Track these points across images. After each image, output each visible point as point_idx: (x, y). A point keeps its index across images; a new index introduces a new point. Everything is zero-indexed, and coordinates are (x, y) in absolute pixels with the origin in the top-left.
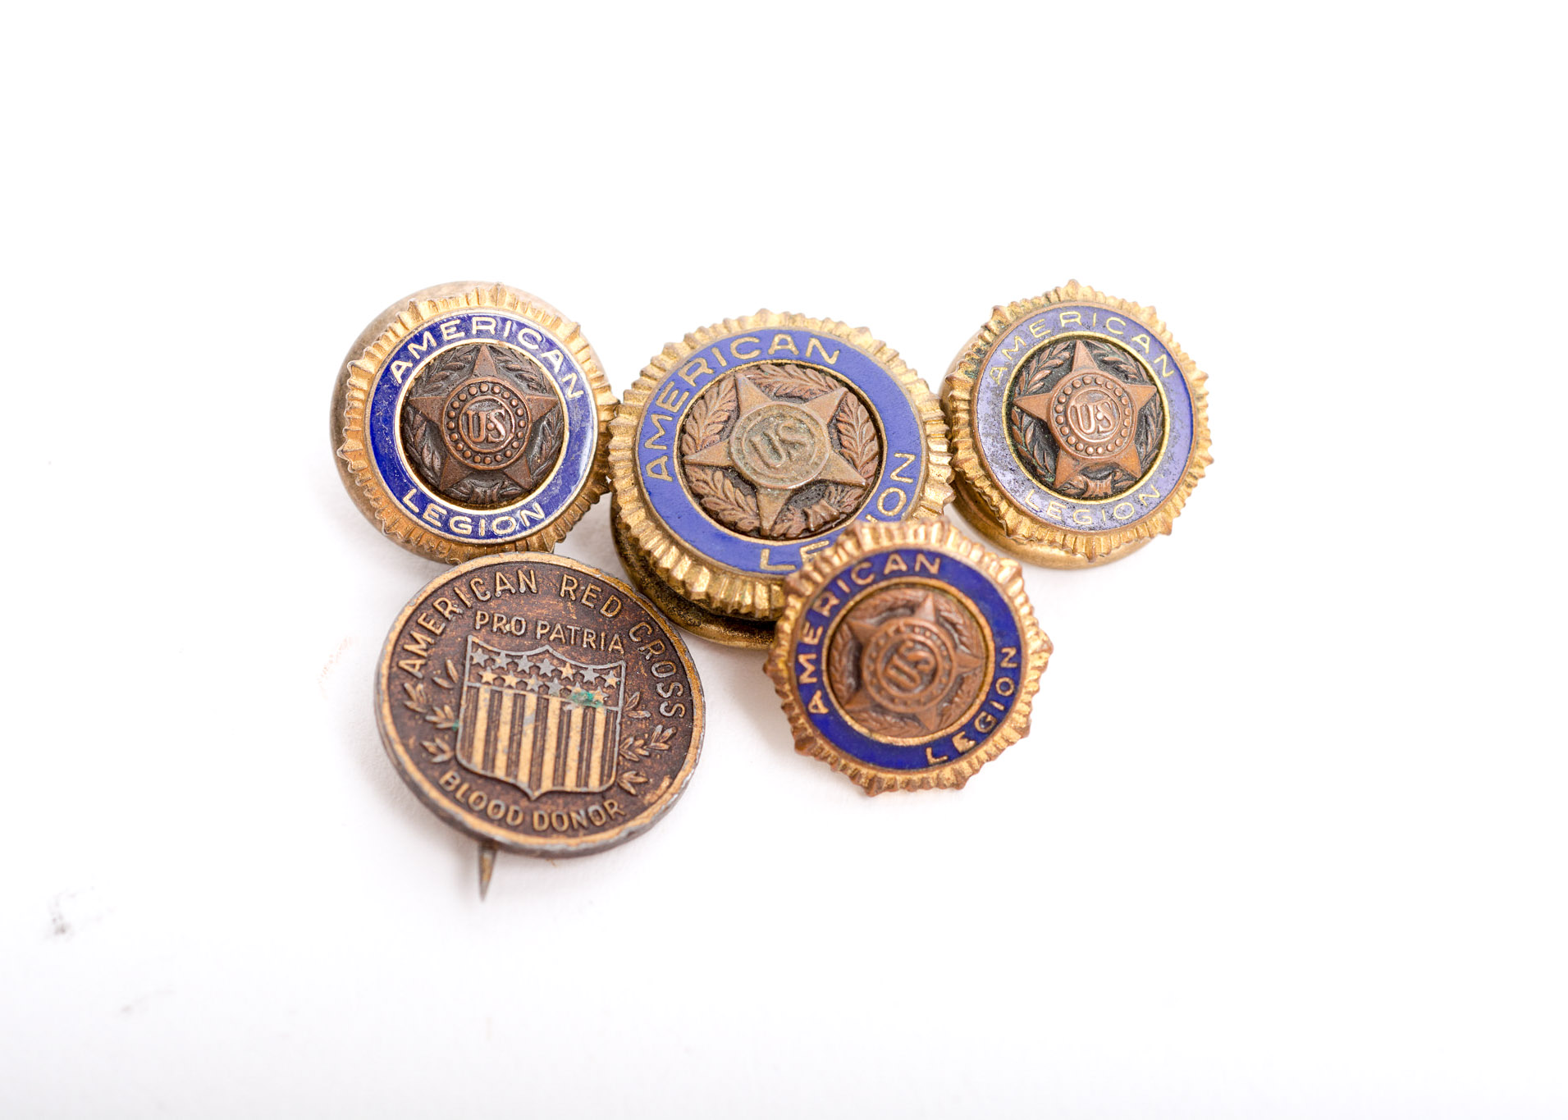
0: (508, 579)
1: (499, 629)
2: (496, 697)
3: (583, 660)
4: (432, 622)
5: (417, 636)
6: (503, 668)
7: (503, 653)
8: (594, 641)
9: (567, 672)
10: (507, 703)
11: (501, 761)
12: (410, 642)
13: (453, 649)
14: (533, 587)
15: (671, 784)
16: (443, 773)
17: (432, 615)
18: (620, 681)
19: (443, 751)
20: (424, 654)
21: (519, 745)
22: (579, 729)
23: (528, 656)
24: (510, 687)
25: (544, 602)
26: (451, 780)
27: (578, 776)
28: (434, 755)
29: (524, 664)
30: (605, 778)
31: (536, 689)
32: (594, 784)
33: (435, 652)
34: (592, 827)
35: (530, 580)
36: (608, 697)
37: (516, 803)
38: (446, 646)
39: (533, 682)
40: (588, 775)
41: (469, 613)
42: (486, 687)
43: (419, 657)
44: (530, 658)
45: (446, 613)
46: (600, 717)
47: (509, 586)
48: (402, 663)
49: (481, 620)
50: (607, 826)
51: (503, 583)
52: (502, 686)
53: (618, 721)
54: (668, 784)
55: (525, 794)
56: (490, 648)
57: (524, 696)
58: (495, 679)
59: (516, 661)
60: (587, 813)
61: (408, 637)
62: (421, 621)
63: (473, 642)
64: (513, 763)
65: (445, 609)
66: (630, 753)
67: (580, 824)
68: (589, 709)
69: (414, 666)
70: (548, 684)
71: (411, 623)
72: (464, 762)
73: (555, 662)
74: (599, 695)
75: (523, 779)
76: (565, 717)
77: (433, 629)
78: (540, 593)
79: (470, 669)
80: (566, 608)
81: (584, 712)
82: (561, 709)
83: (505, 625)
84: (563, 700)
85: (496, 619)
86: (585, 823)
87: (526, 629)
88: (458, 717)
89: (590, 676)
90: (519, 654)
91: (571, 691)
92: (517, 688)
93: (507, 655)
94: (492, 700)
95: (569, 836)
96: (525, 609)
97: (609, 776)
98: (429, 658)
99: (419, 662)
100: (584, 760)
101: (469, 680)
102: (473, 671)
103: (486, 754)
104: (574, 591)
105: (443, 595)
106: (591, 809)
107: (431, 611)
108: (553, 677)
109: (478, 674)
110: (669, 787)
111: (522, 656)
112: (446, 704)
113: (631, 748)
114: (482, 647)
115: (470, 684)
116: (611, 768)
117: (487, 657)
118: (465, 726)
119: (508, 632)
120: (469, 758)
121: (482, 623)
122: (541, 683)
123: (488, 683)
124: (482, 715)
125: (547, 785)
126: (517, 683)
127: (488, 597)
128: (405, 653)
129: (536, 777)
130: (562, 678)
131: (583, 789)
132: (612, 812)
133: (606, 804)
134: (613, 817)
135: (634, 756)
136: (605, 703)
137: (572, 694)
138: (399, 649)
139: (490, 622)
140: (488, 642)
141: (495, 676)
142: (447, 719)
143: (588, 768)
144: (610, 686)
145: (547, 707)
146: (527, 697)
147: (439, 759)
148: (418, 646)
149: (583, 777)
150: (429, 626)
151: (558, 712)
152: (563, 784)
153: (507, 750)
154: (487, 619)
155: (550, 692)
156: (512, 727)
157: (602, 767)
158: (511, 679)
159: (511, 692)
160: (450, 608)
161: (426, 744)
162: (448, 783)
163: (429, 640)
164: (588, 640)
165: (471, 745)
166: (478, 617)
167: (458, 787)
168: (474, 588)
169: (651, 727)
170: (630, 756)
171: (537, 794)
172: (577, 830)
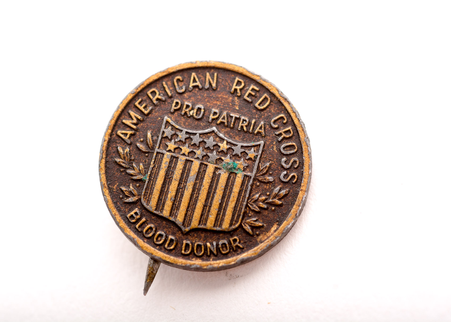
0: (199, 78)
1: (186, 113)
2: (174, 160)
3: (237, 138)
4: (144, 105)
5: (132, 113)
6: (182, 141)
7: (185, 130)
8: (246, 126)
9: (224, 146)
10: (180, 166)
11: (168, 204)
12: (128, 118)
13: (154, 125)
14: (214, 85)
15: (277, 229)
16: (131, 210)
17: (145, 101)
18: (257, 156)
19: (134, 195)
20: (134, 127)
21: (182, 195)
22: (223, 188)
23: (200, 134)
24: (184, 154)
25: (219, 96)
26: (134, 215)
27: (216, 219)
28: (128, 197)
29: (196, 139)
30: (234, 222)
31: (201, 157)
32: (225, 225)
33: (142, 126)
34: (219, 254)
35: (213, 79)
36: (247, 167)
37: (173, 234)
38: (151, 123)
39: (199, 152)
40: (222, 220)
41: (169, 101)
42: (168, 153)
43: (132, 129)
44: (201, 136)
45: (154, 100)
46: (239, 180)
47: (198, 83)
48: (119, 132)
49: (175, 106)
50: (229, 255)
51: (194, 81)
52: (179, 153)
53: (250, 184)
54: (275, 228)
55: (180, 229)
56: (177, 127)
57: (192, 161)
58: (175, 149)
59: (192, 137)
60: (217, 245)
61: (127, 114)
62: (137, 104)
63: (167, 122)
64: (175, 207)
65: (154, 97)
66: (255, 206)
67: (211, 252)
68: (232, 173)
69: (126, 134)
70: (209, 154)
71: (132, 105)
72: (145, 204)
73: (218, 139)
74: (241, 163)
75: (180, 219)
76: (215, 177)
77: (143, 110)
78: (218, 89)
79: (161, 140)
80: (233, 101)
81: (229, 176)
82: (214, 173)
83: (190, 111)
84: (217, 166)
85: (185, 107)
86: (215, 252)
87: (203, 115)
88: (146, 173)
89: (238, 150)
90: (194, 132)
91: (223, 161)
92: (188, 156)
93: (187, 133)
94: (171, 162)
95: (203, 260)
96: (206, 100)
97: (237, 222)
98: (136, 130)
99: (129, 132)
100: (222, 208)
101: (159, 148)
102: (163, 141)
103: (159, 199)
104: (241, 90)
105: (154, 87)
106: (221, 242)
107: (145, 98)
108: (213, 150)
109: (166, 144)
110: (275, 231)
111: (196, 134)
112: (142, 162)
113: (256, 201)
114: (172, 125)
115: (159, 151)
116: (239, 216)
117: (173, 132)
118: (150, 180)
119: (191, 116)
120: (148, 201)
121: (175, 108)
122: (205, 154)
123: (170, 151)
124: (162, 173)
125: (195, 224)
126: (189, 153)
127: (183, 90)
128: (123, 126)
129: (188, 217)
130: (219, 150)
131: (218, 229)
132: (234, 245)
133: (231, 239)
134: (235, 249)
135: (257, 207)
136: (244, 170)
137: (223, 163)
138: (119, 122)
139: (180, 109)
140: (177, 122)
141: (176, 146)
142: (140, 173)
143: (224, 215)
144: (250, 159)
145: (205, 171)
146: (193, 163)
147: (130, 200)
148: (131, 121)
149: (219, 220)
150: (141, 108)
151: (211, 175)
152: (205, 224)
153: (173, 199)
154: (179, 107)
155: (209, 160)
156: (179, 184)
157: (233, 216)
158: (186, 149)
159: (184, 158)
160: (157, 96)
161: (124, 189)
162: (132, 216)
163: (139, 117)
164: (243, 125)
165: (151, 193)
166: (174, 104)
167: (138, 220)
168: (176, 84)
169: (272, 188)
170: (254, 208)
171: (187, 229)
172: (209, 256)
